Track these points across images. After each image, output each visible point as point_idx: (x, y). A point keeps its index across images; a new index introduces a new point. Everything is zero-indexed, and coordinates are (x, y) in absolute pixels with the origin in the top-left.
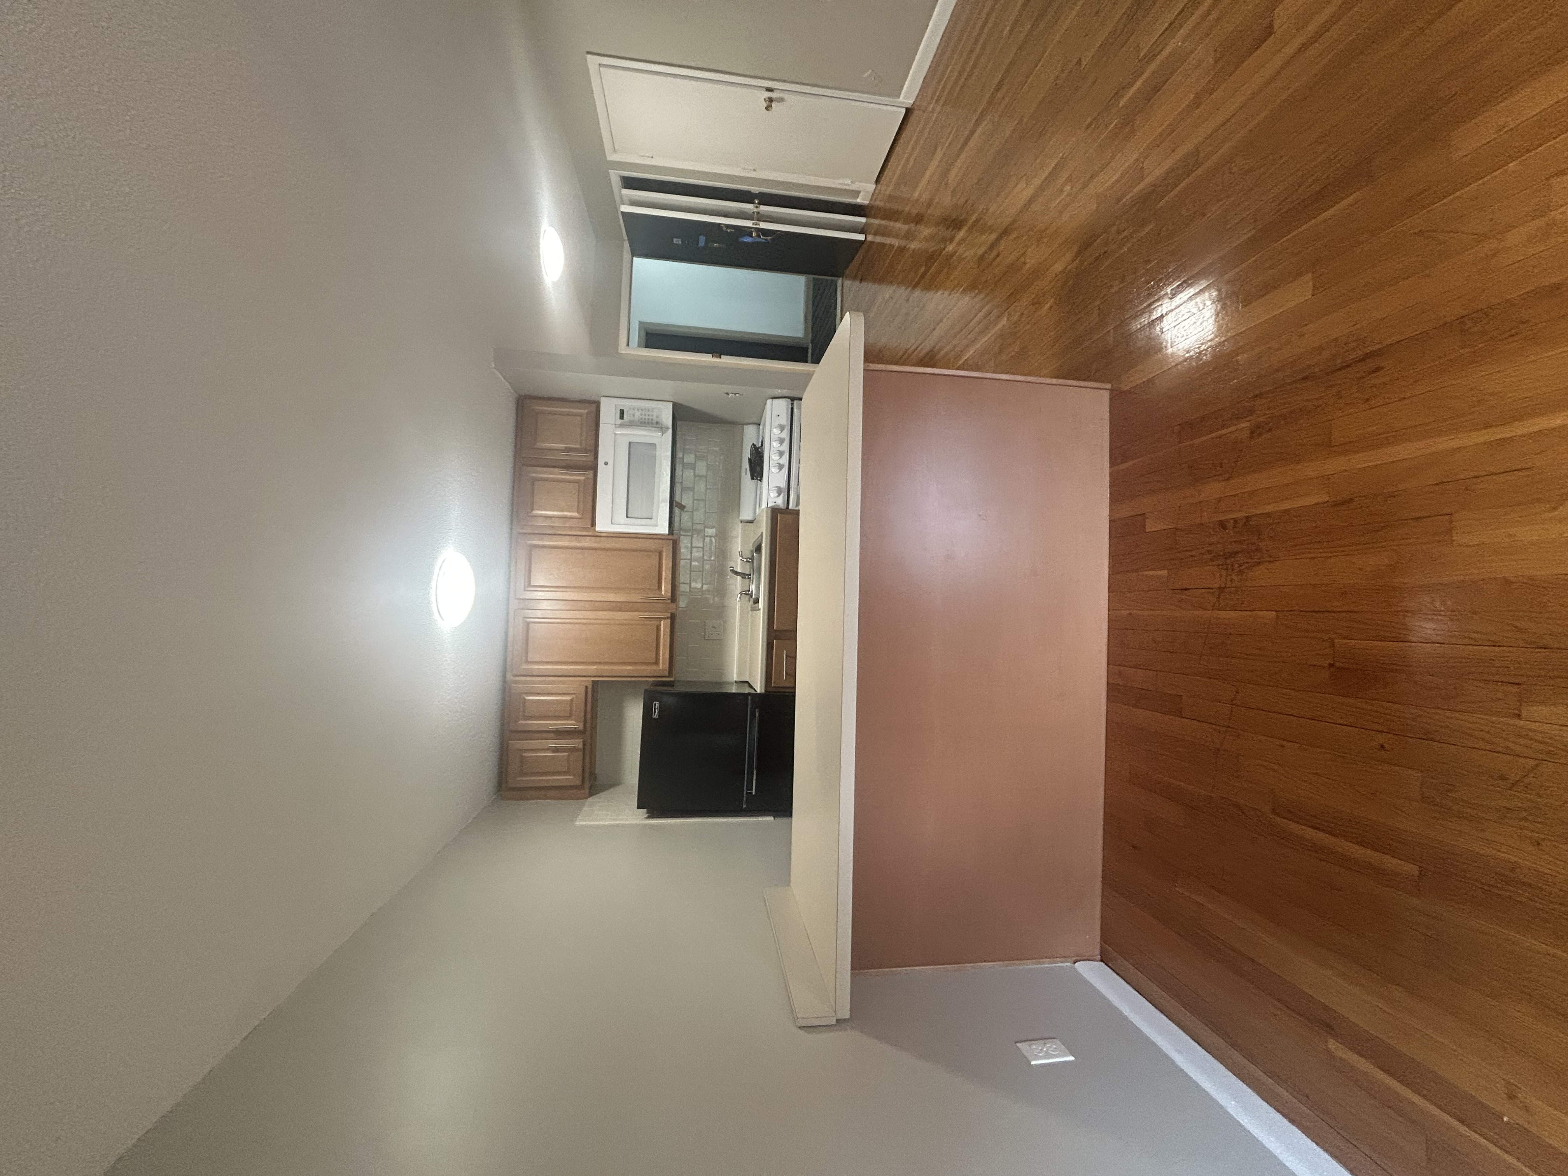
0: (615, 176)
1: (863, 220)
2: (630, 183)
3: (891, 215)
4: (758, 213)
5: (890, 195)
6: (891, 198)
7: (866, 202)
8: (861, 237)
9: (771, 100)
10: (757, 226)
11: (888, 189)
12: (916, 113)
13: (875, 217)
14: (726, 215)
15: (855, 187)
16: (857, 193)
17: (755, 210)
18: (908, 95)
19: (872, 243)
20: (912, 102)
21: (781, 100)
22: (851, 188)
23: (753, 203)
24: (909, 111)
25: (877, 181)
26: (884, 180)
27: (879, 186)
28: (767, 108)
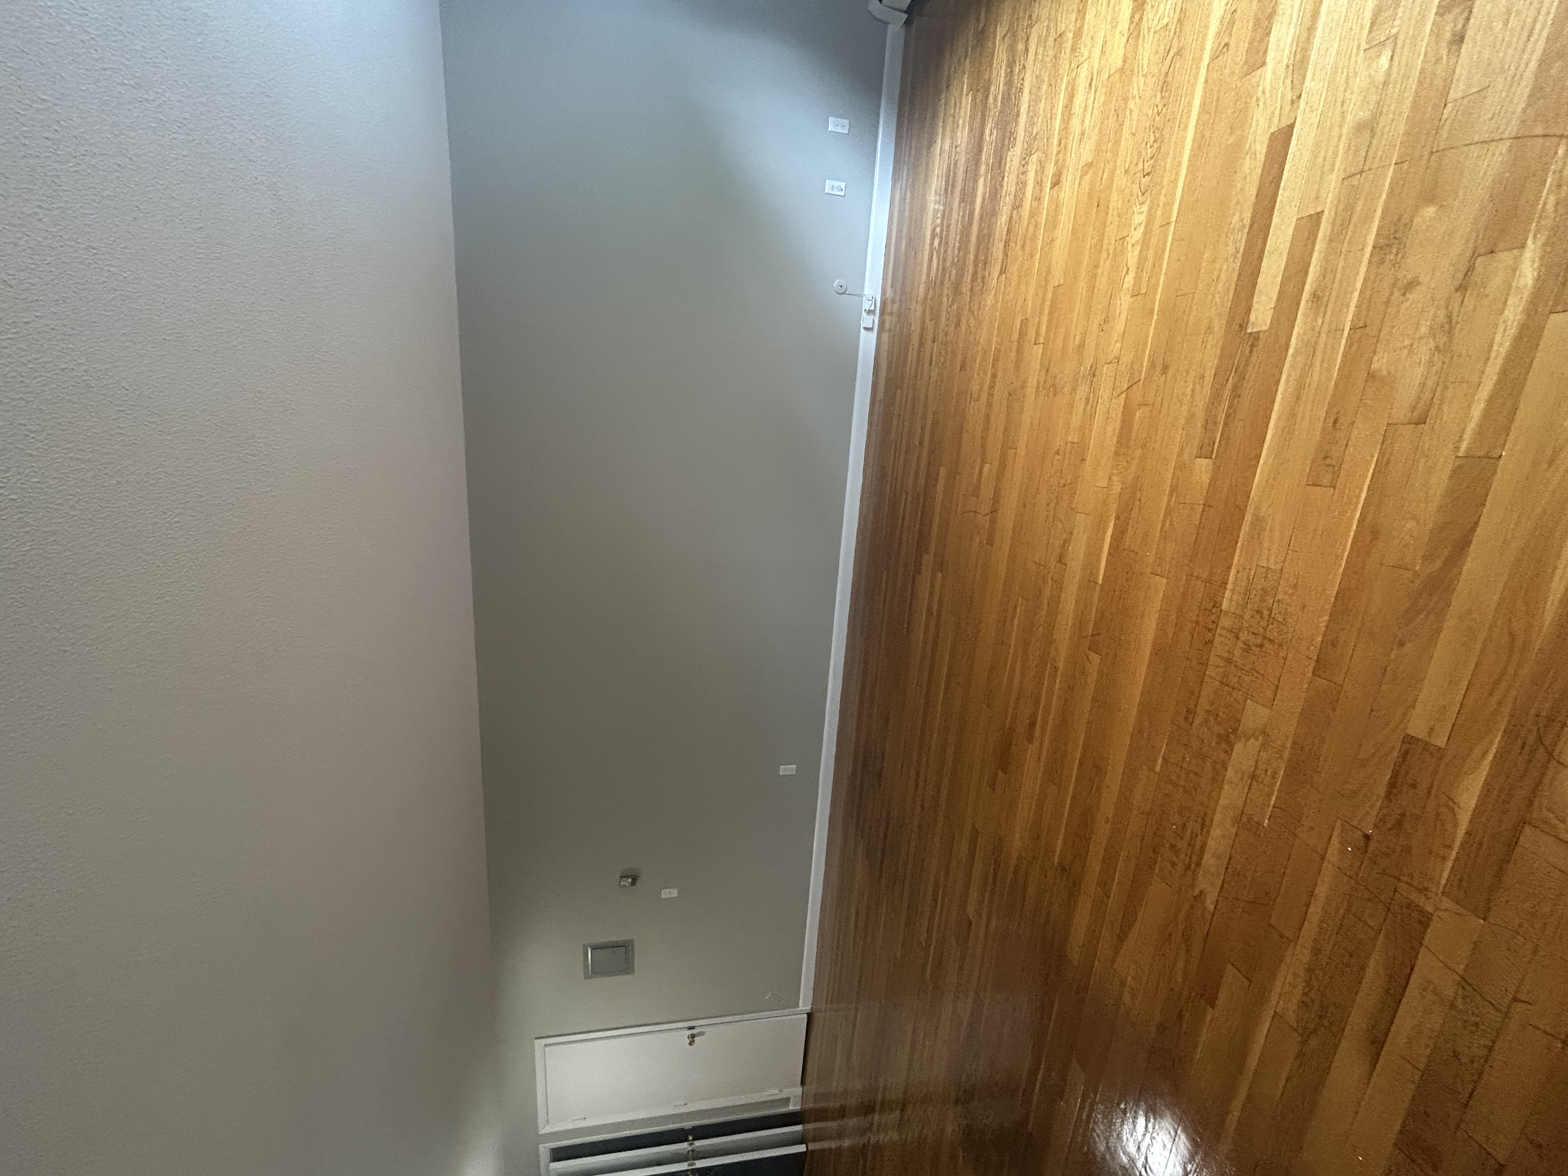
0: (544, 1150)
1: (799, 1128)
2: (559, 1155)
3: (820, 1115)
4: (693, 1151)
5: (816, 1095)
6: (817, 1097)
7: (798, 1108)
8: (802, 1148)
9: (693, 1036)
10: (694, 1167)
11: (812, 1088)
12: (817, 1015)
13: (809, 1122)
14: (659, 1164)
15: (783, 1095)
16: (787, 1100)
17: (690, 1148)
18: (805, 1004)
19: (813, 1151)
20: (809, 1008)
21: (702, 1034)
22: (779, 1097)
23: (686, 1140)
24: (810, 1015)
25: (803, 1083)
26: (808, 1079)
27: (805, 1088)
28: (690, 1044)
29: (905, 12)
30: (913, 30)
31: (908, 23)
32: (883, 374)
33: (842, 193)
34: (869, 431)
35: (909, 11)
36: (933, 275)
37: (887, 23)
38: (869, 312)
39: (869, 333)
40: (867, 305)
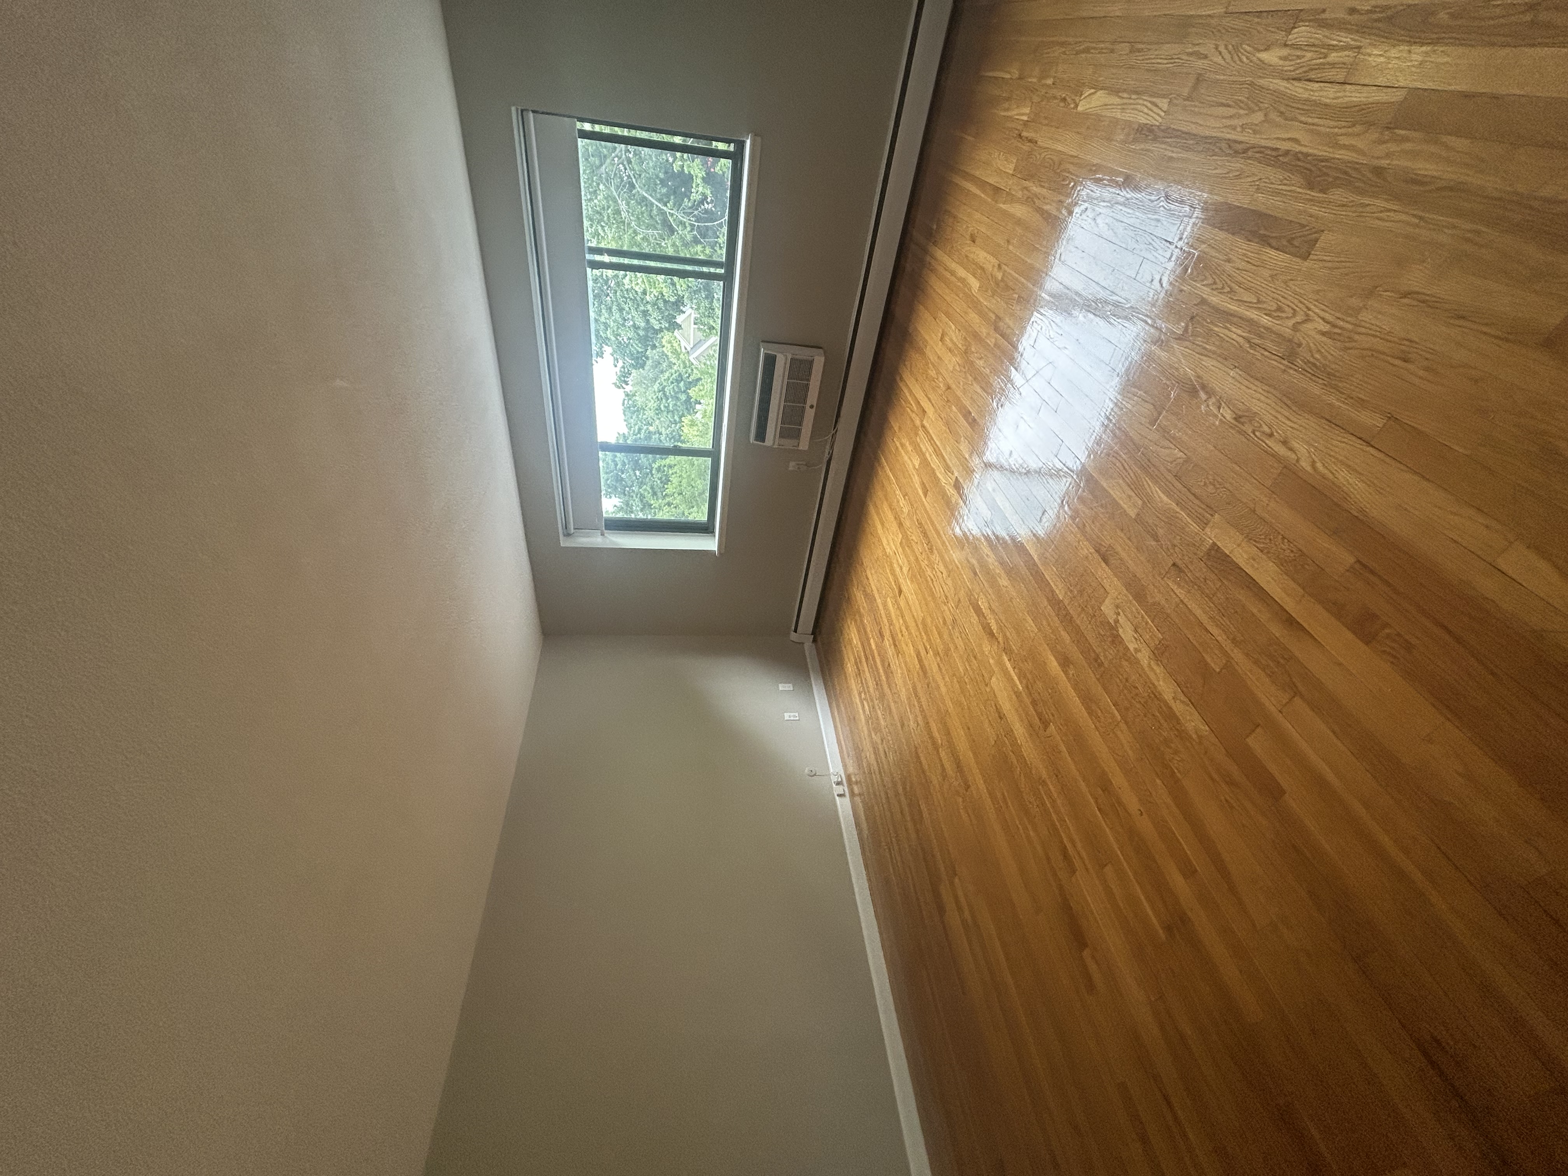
29: (812, 634)
30: (819, 643)
31: (815, 641)
32: (864, 825)
33: (797, 718)
34: (868, 874)
35: (813, 633)
36: (868, 712)
37: (803, 643)
38: (838, 784)
39: (843, 799)
40: (834, 779)
